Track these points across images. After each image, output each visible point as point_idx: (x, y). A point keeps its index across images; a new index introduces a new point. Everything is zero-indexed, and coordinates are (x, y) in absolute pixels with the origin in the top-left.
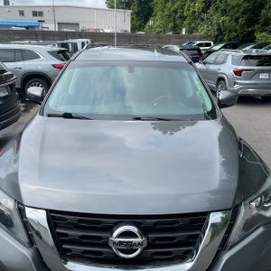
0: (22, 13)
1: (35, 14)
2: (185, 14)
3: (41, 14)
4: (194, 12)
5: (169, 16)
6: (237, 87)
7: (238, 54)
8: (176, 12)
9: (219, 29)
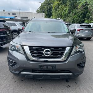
0: (9, 14)
1: (13, 14)
2: (62, 15)
3: (15, 14)
4: (65, 14)
5: (57, 15)
6: (78, 35)
7: (78, 25)
8: (59, 14)
9: (73, 19)
